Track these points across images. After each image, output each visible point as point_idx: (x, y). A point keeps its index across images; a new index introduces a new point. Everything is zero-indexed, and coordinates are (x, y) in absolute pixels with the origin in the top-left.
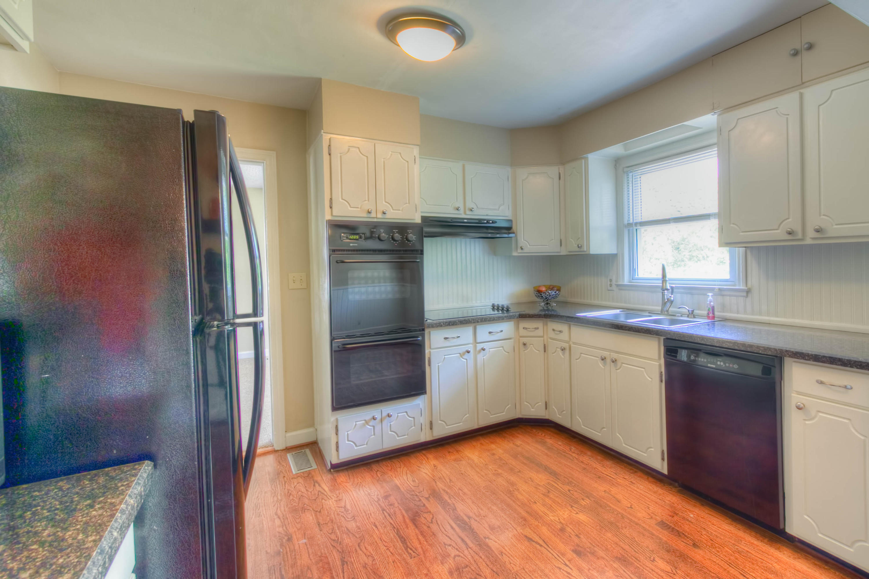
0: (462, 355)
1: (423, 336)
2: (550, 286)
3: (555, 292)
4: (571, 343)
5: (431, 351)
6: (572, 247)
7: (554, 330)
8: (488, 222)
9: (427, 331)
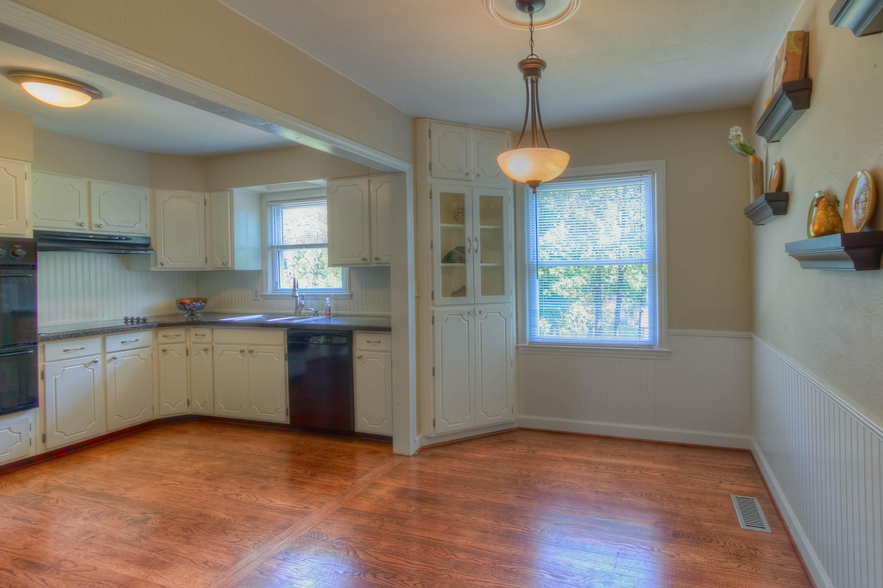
0: (86, 366)
1: (36, 350)
2: (196, 298)
3: (201, 304)
4: (214, 344)
5: (46, 364)
6: (216, 264)
7: (196, 335)
8: (120, 238)
9: (40, 345)
